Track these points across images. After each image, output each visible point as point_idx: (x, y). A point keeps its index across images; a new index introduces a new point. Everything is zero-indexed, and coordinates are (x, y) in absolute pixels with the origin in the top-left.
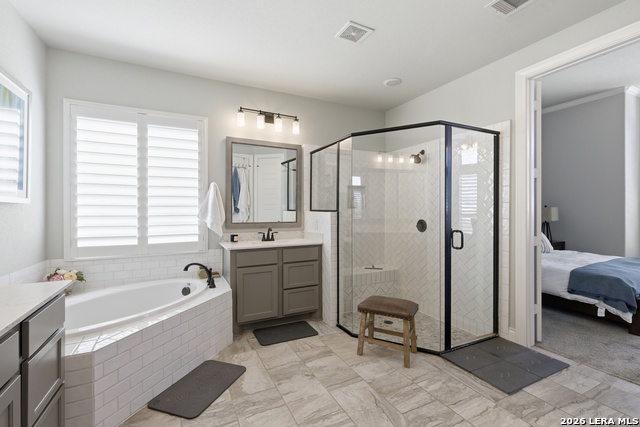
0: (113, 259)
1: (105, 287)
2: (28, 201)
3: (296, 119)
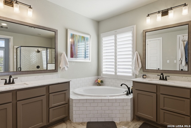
0: (110, 78)
1: (108, 86)
2: (90, 61)
3: (185, 5)
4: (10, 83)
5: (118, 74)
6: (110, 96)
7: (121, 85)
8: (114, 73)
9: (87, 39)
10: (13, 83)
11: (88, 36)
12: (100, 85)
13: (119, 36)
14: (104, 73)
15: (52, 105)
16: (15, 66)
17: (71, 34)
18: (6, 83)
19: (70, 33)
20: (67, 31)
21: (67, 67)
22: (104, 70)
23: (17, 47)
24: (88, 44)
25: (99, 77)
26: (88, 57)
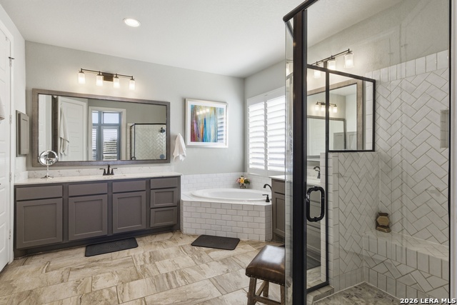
0: (259, 176)
1: (257, 189)
2: (227, 147)
3: (349, 52)
4: (108, 174)
5: (269, 168)
6: (248, 201)
7: (265, 187)
8: (263, 168)
9: (221, 111)
10: (112, 174)
11: (223, 106)
12: (245, 188)
13: (270, 103)
14: (251, 166)
15: (154, 205)
16: (129, 155)
17: (192, 106)
18: (104, 174)
19: (189, 104)
20: (184, 101)
21: (184, 156)
22: (251, 161)
23: (131, 124)
24: (222, 119)
25: (245, 173)
26: (222, 139)
